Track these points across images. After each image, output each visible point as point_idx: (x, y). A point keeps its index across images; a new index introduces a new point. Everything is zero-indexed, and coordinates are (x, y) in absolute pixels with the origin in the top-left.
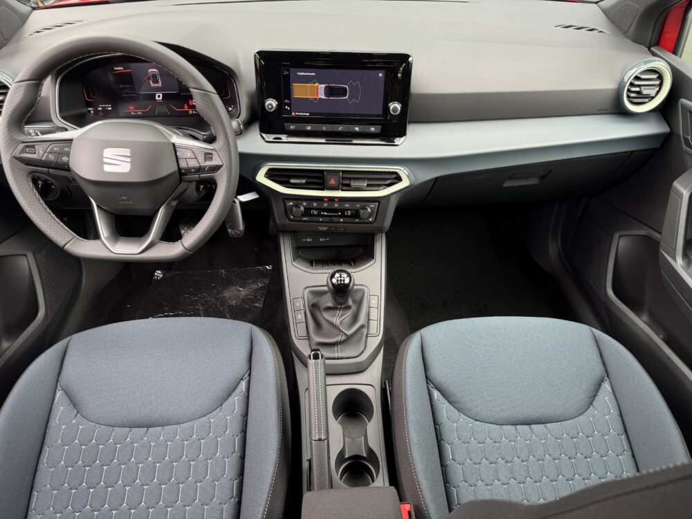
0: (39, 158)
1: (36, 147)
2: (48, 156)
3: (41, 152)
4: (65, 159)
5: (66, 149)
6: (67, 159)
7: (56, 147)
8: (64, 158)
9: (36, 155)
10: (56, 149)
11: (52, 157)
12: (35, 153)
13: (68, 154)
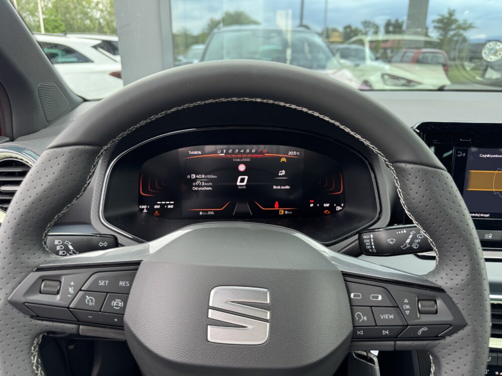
0: (65, 304)
1: (63, 279)
2: (83, 298)
3: (71, 290)
4: (117, 303)
5: (122, 283)
6: (121, 304)
7: (102, 278)
8: (114, 303)
9: (58, 297)
10: (102, 283)
11: (91, 301)
12: (58, 293)
13: (125, 294)
